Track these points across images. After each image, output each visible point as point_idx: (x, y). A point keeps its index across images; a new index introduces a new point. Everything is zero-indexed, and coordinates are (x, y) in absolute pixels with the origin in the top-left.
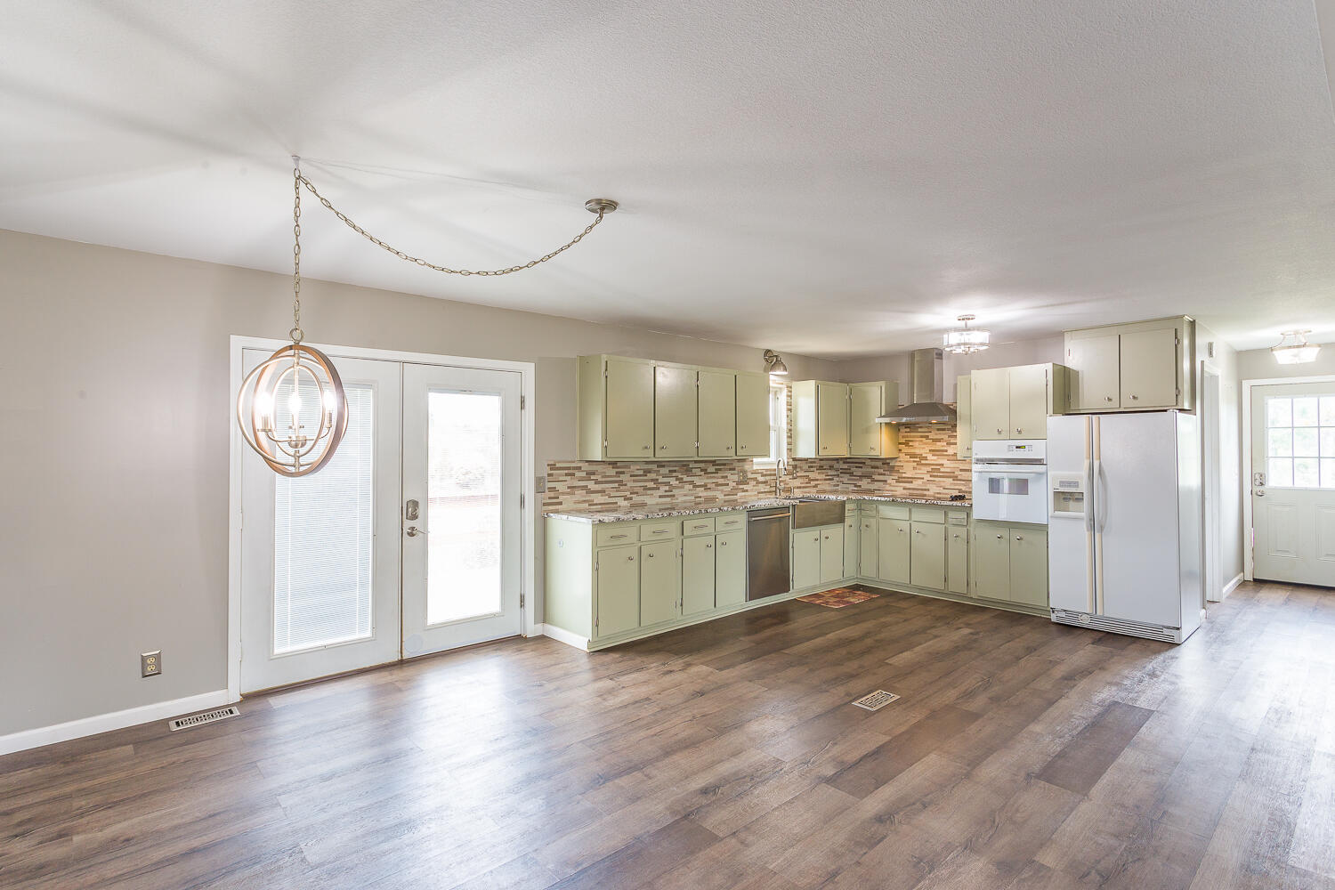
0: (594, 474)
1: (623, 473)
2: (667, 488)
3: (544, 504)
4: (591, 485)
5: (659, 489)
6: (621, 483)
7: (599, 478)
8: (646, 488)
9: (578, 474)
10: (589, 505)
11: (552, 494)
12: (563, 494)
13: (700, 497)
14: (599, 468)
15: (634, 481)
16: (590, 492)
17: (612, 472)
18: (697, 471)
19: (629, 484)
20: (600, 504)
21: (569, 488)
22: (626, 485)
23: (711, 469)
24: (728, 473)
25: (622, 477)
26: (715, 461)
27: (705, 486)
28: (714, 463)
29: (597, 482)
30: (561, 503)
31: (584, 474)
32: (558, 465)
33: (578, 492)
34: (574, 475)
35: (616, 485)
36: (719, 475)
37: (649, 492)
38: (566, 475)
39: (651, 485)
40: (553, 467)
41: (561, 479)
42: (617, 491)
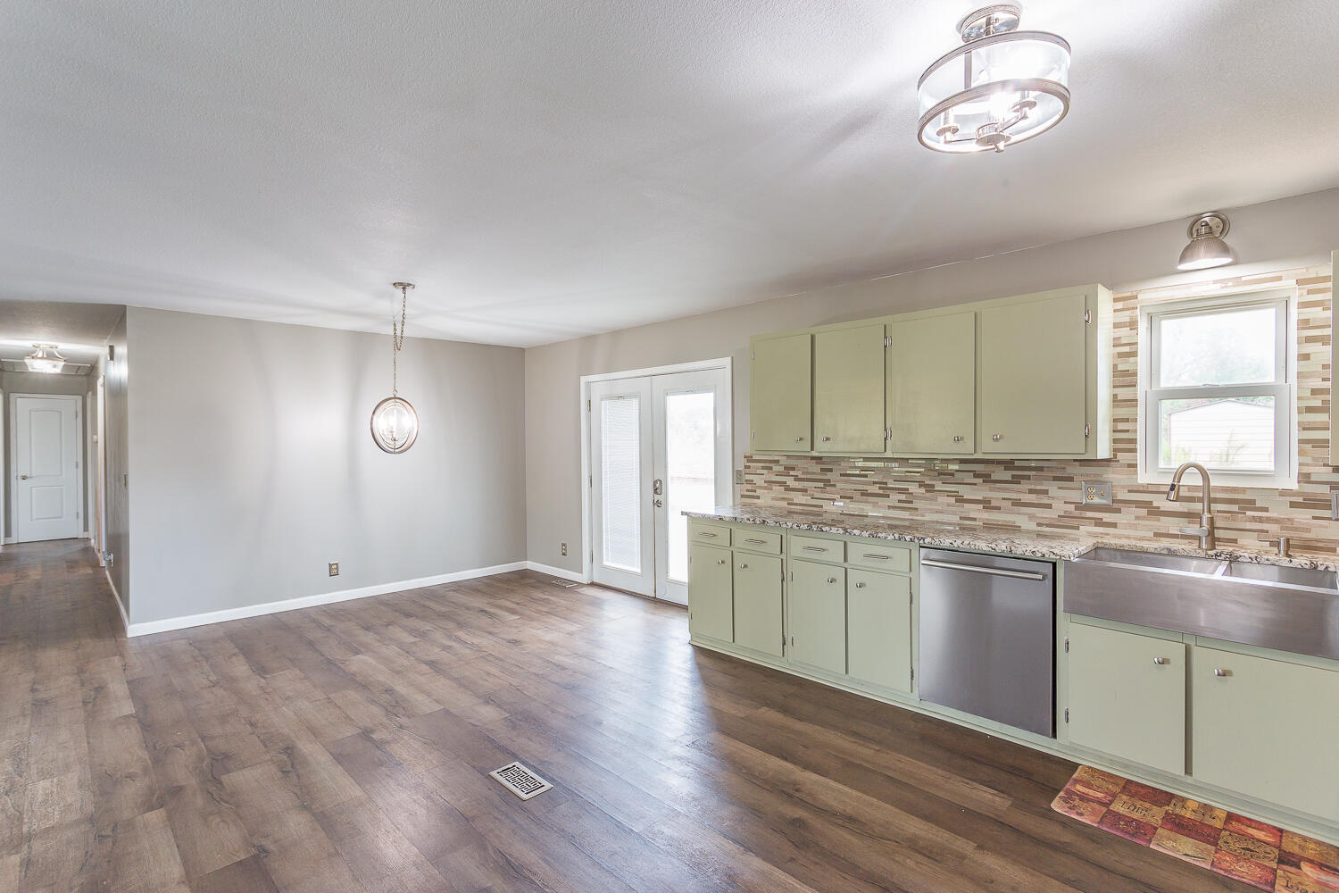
0: (793, 469)
1: (831, 470)
2: (903, 497)
3: (742, 496)
4: (791, 482)
5: (888, 496)
6: (827, 483)
7: (799, 474)
8: (864, 494)
9: (776, 468)
10: (788, 504)
11: (749, 487)
12: (761, 487)
13: (975, 519)
14: (799, 463)
15: (846, 482)
16: (788, 489)
17: (817, 468)
18: (969, 478)
19: (839, 485)
20: (800, 505)
21: (765, 482)
22: (834, 486)
23: (1000, 474)
24: (1053, 489)
25: (829, 476)
26: (1012, 461)
27: (987, 504)
28: (1008, 464)
29: (797, 479)
30: (758, 498)
31: (782, 469)
32: (755, 457)
33: (776, 487)
34: (771, 468)
35: (821, 485)
36: (1025, 486)
37: (871, 499)
38: (763, 468)
39: (875, 489)
40: (749, 459)
41: (758, 471)
42: (822, 492)
